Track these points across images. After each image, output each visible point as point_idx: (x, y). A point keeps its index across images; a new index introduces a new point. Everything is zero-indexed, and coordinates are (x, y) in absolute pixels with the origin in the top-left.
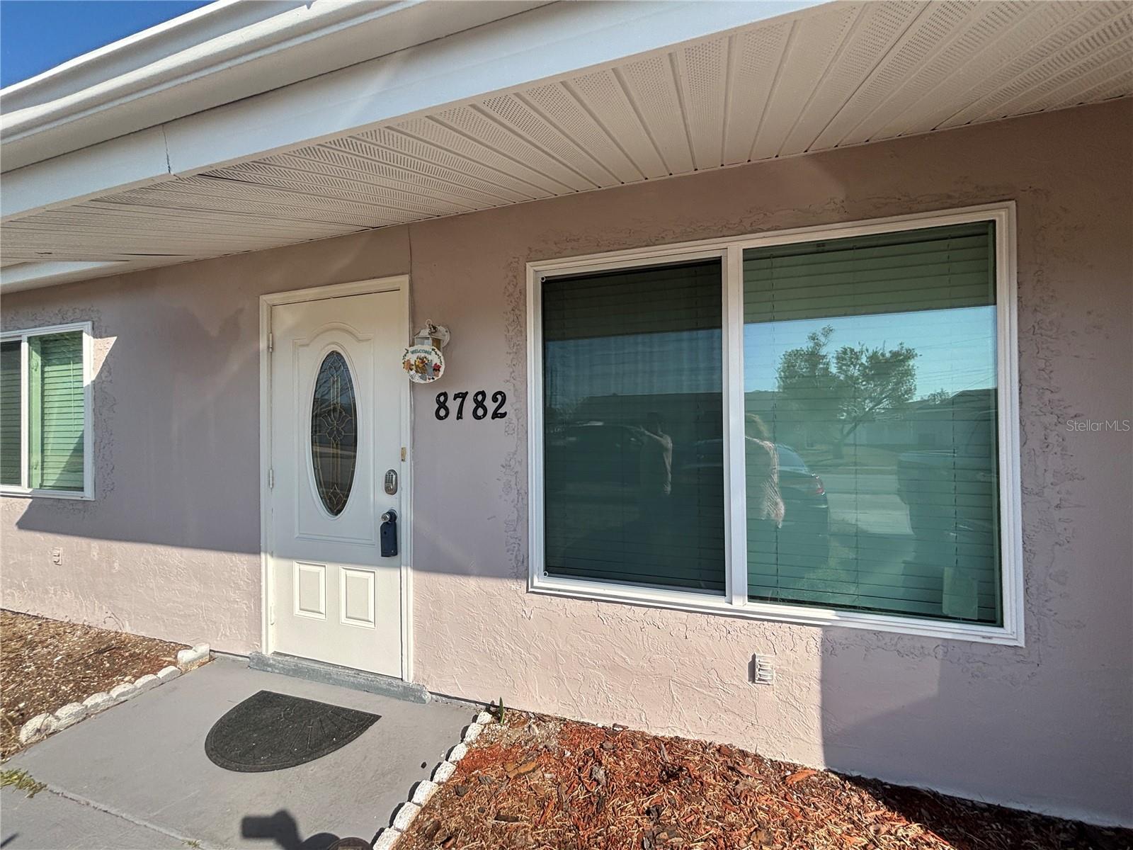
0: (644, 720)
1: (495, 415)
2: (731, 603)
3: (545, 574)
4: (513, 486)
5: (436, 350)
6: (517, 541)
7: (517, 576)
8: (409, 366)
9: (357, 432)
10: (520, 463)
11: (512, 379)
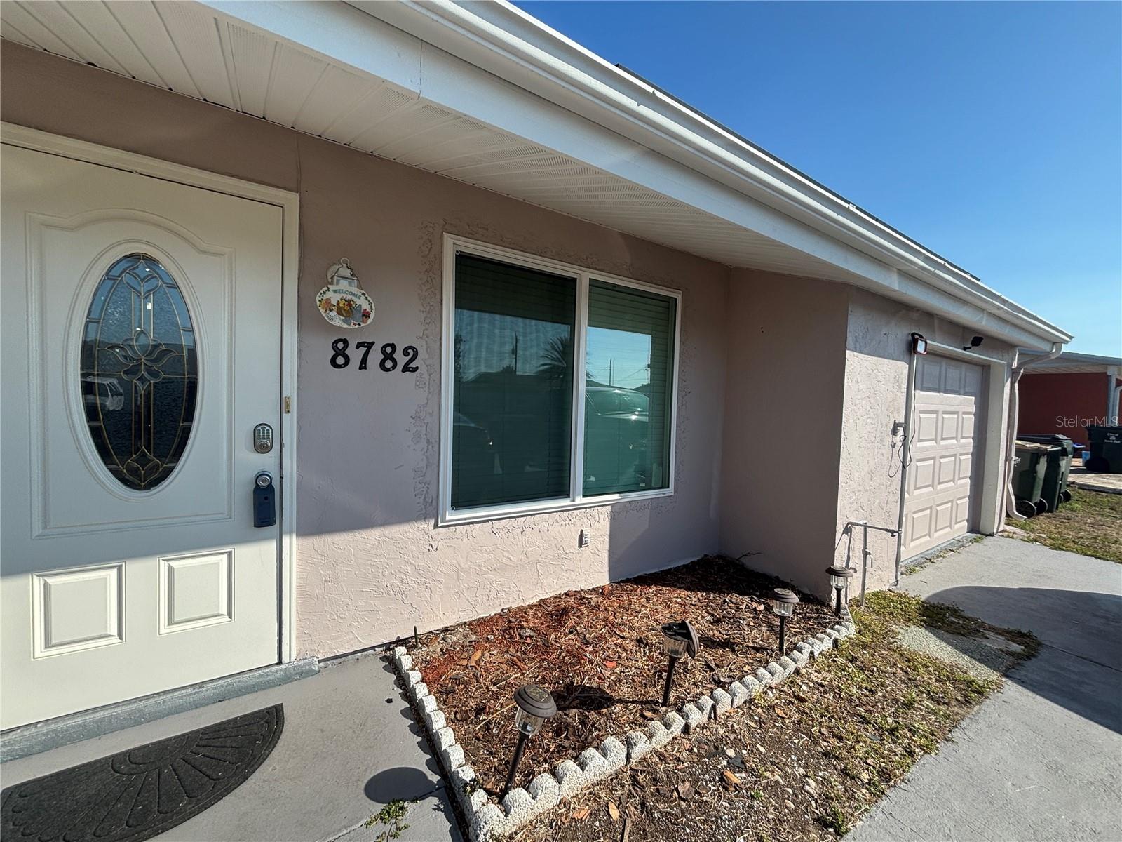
0: (521, 597)
1: (406, 369)
2: (573, 501)
3: (453, 509)
4: (423, 436)
5: (366, 296)
6: (427, 485)
7: (424, 517)
8: (328, 306)
9: (197, 374)
10: (431, 414)
11: (424, 337)
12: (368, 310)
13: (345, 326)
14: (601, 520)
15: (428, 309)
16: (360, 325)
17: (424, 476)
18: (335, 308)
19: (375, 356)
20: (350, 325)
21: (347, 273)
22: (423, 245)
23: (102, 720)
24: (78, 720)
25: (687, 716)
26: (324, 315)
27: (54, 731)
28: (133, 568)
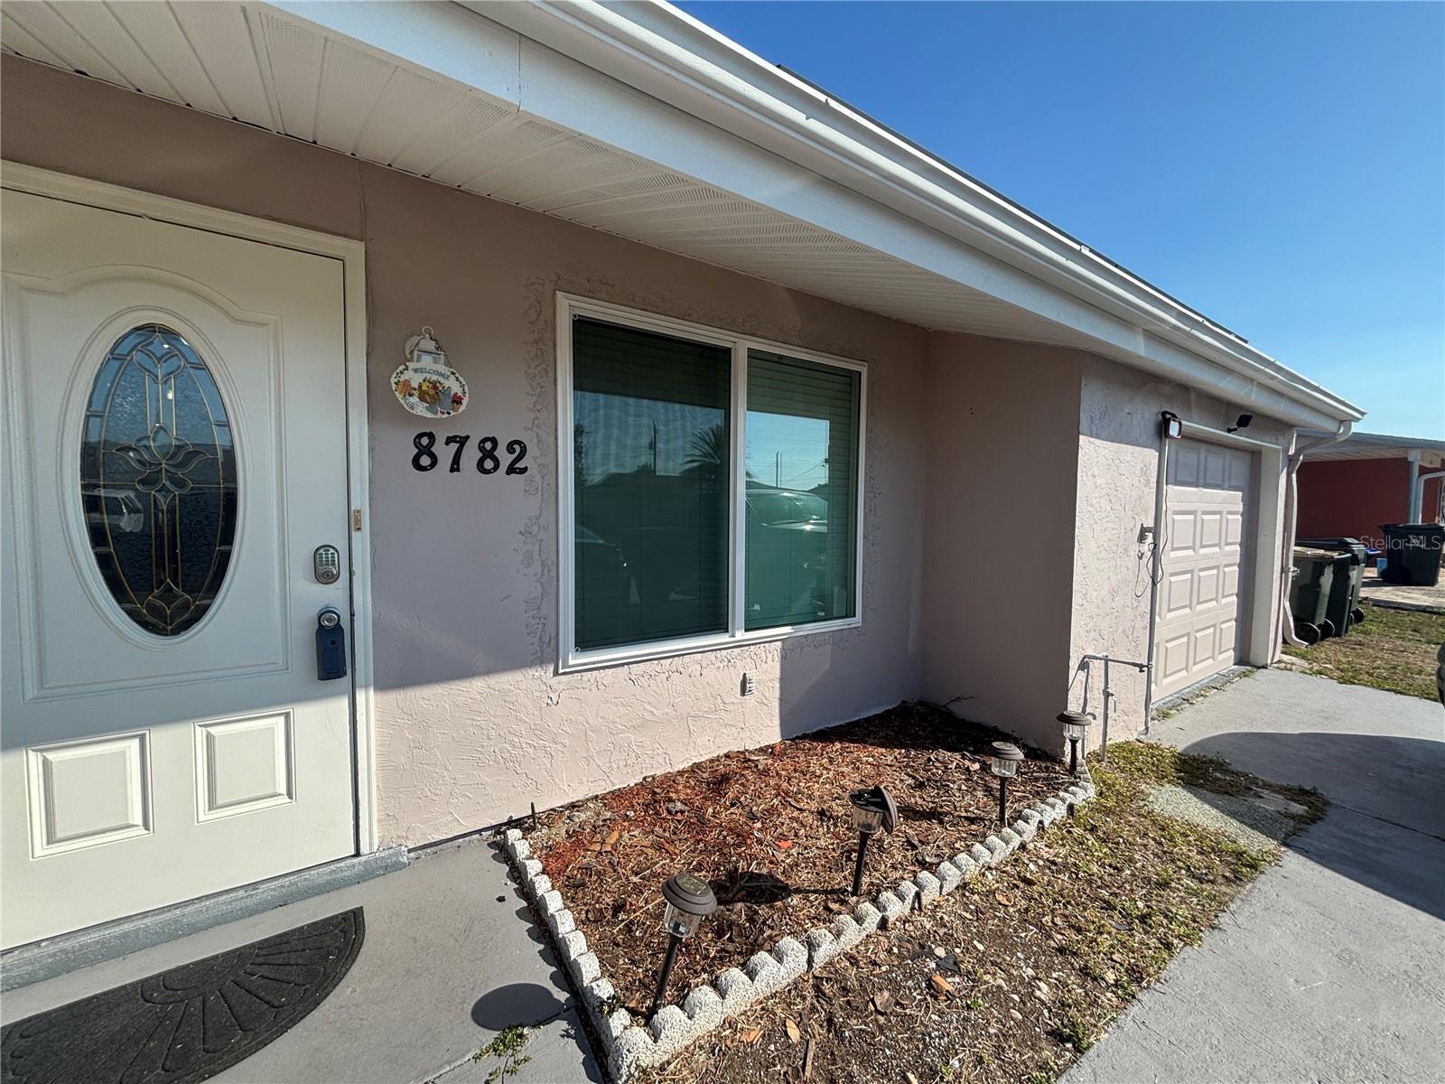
0: (668, 762)
1: (511, 470)
2: (733, 636)
3: (577, 650)
4: (536, 558)
5: (457, 375)
6: (542, 621)
7: (540, 661)
8: (407, 389)
9: (236, 484)
10: (546, 529)
11: (535, 428)
12: (459, 394)
13: (429, 415)
14: (770, 660)
15: (538, 391)
16: (449, 413)
17: (539, 609)
18: (416, 393)
19: (471, 454)
20: (437, 414)
21: (431, 346)
22: (530, 308)
23: (126, 935)
24: (95, 936)
25: (884, 907)
26: (402, 401)
27: (62, 951)
28: (160, 738)
